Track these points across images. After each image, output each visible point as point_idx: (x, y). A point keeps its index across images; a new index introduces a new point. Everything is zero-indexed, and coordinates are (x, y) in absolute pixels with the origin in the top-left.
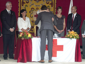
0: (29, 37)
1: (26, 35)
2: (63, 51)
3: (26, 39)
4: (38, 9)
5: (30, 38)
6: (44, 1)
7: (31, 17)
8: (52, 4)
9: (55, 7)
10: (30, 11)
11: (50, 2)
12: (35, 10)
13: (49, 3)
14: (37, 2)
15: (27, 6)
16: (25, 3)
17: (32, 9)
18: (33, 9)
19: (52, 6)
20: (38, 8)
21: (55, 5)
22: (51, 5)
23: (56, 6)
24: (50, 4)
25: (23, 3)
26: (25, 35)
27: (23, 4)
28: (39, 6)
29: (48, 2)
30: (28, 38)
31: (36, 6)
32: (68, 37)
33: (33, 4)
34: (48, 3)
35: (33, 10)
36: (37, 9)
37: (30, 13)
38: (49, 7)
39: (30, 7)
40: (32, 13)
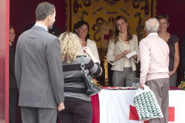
2: (174, 121)
4: (113, 20)
6: (128, 1)
7: (97, 38)
8: (146, 8)
10: (94, 26)
11: (143, 4)
12: (107, 23)
13: (140, 7)
14: (111, 5)
15: (87, 14)
16: (81, 7)
17: (98, 19)
18: (101, 21)
19: (147, 14)
20: (113, 18)
21: (155, 11)
22: (143, 10)
24: (142, 9)
25: (77, 6)
27: (76, 9)
28: (116, 13)
29: (136, 4)
31: (109, 13)
32: (184, 87)
33: (100, 9)
34: (137, 7)
35: (101, 24)
36: (110, 20)
37: (94, 29)
38: (138, 14)
39: (95, 16)
40: (98, 31)
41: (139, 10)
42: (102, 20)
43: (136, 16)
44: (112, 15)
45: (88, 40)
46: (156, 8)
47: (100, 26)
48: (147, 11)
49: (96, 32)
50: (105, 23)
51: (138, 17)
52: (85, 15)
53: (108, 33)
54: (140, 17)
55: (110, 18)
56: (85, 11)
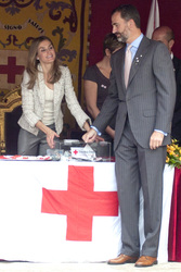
4: (15, 39)
6: (41, 8)
8: (71, 20)
9: (87, 32)
11: (67, 13)
12: (4, 45)
13: (62, 18)
14: (13, 13)
19: (73, 30)
20: (15, 37)
21: (87, 24)
22: (68, 23)
24: (64, 22)
28: (20, 28)
29: (55, 13)
31: (8, 28)
34: (56, 18)
36: (9, 40)
38: (59, 31)
41: (60, 23)
43: (54, 33)
44: (13, 32)
46: (90, 20)
48: (74, 25)
50: (1, 45)
51: (58, 35)
53: (5, 63)
54: (62, 36)
55: (10, 36)
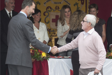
0: (43, 57)
1: (38, 54)
3: (38, 60)
4: (58, 8)
5: (44, 59)
7: (47, 21)
9: (88, 5)
10: (45, 12)
12: (54, 10)
15: (40, 4)
17: (48, 8)
18: (49, 9)
19: (82, 4)
20: (58, 7)
21: (88, 1)
22: (80, 1)
23: (90, 3)
26: (36, 53)
28: (60, 3)
30: (41, 59)
31: (55, 3)
32: (110, 57)
33: (49, 0)
35: (50, 11)
36: (56, 8)
37: (44, 15)
38: (77, 4)
39: (45, 5)
40: (48, 16)
42: (51, 8)
43: (74, 5)
45: (40, 23)
47: (49, 12)
48: (83, 2)
49: (46, 17)
50: (52, 11)
51: (76, 6)
52: (38, 4)
53: (54, 18)
54: (78, 6)
55: (56, 7)
56: (38, 2)
